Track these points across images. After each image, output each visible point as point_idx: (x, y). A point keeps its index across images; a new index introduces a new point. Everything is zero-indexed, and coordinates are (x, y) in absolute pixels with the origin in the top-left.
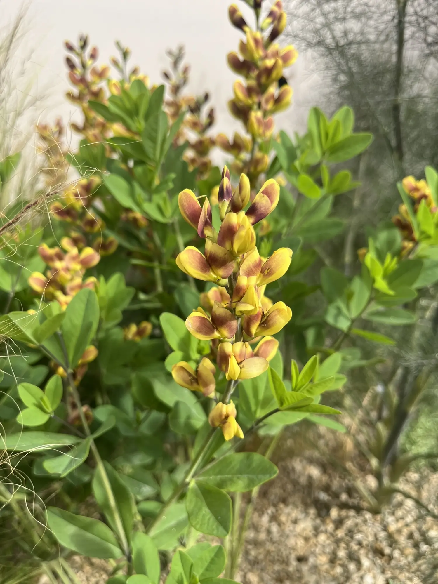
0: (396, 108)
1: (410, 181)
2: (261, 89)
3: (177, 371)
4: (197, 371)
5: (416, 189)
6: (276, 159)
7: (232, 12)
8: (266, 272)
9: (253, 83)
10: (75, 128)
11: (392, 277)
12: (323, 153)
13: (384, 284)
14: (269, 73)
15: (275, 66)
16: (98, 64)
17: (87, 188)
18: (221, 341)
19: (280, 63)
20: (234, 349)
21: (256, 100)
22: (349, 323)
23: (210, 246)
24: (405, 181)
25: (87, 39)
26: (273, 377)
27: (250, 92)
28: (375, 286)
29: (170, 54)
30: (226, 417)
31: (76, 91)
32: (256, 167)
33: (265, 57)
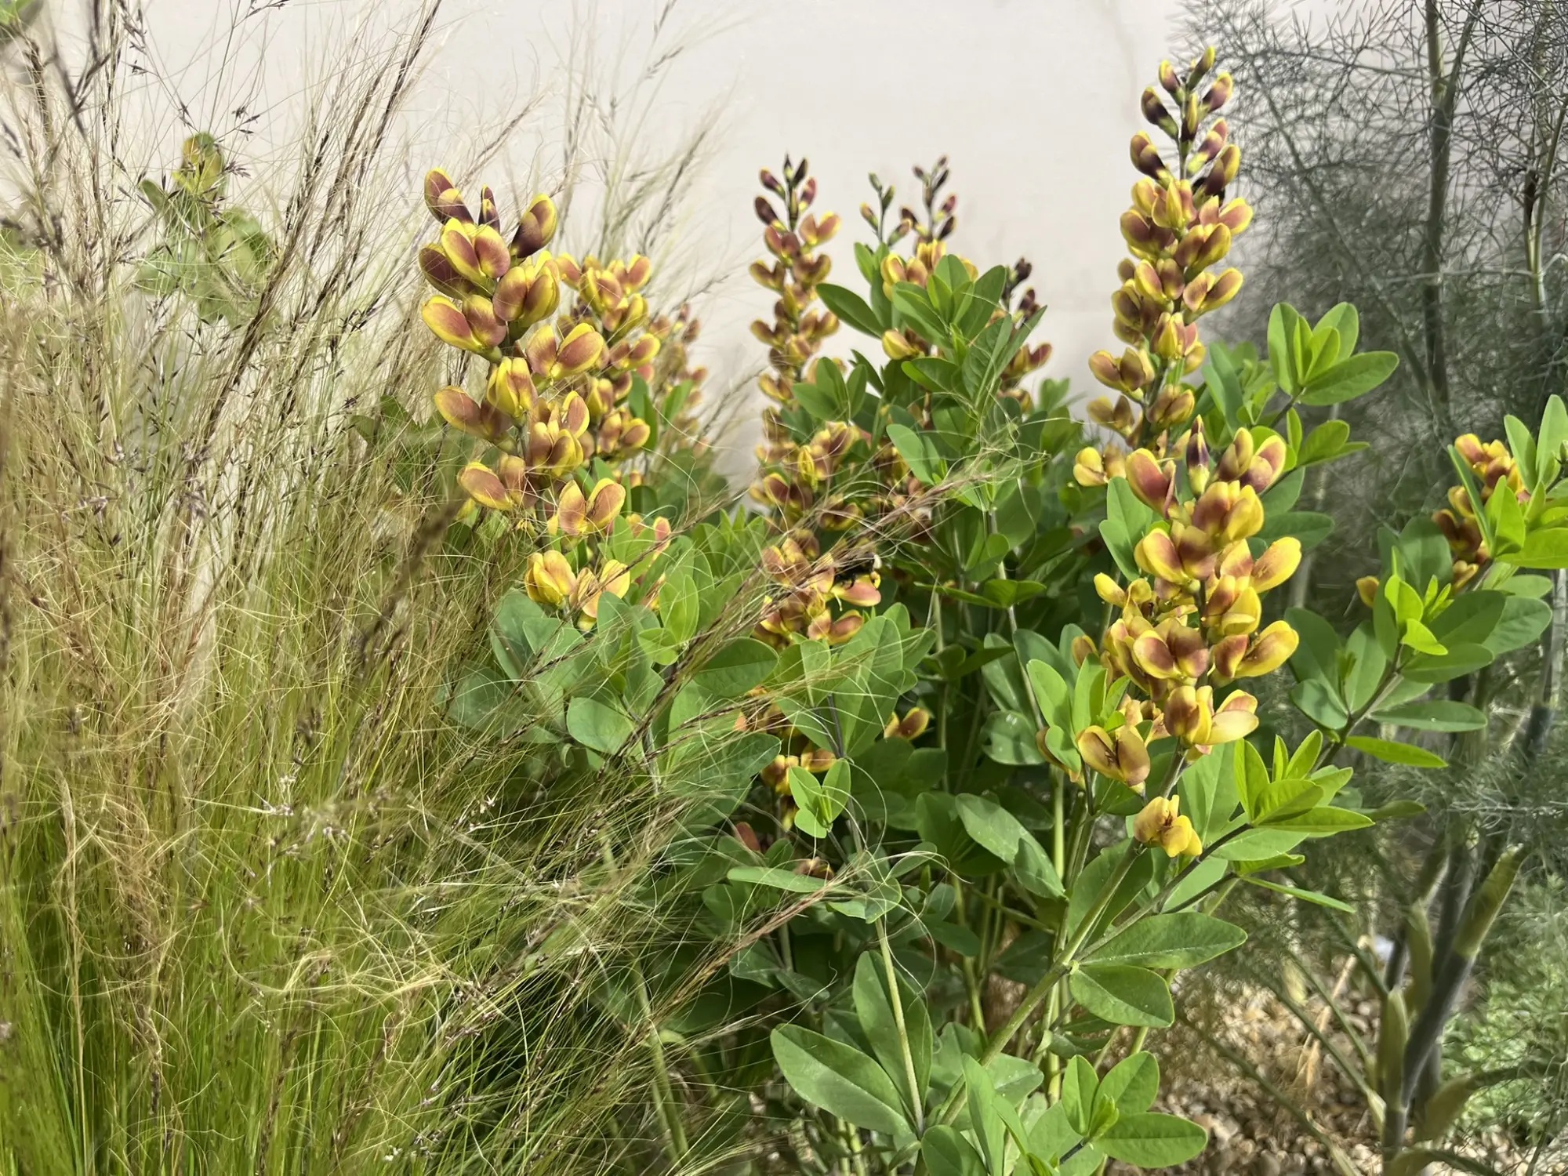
0: (1431, 293)
1: (1469, 441)
2: (1185, 275)
3: (1085, 741)
4: (1117, 744)
5: (1485, 458)
7: (1137, 148)
8: (1260, 574)
9: (1168, 264)
10: (761, 329)
11: (1438, 625)
12: (1298, 388)
13: (1427, 634)
14: (1203, 248)
15: (1215, 237)
16: (817, 211)
17: (832, 446)
18: (1179, 683)
19: (1226, 231)
20: (1198, 697)
21: (1174, 294)
22: (1343, 723)
23: (1180, 530)
24: (1460, 441)
25: (803, 166)
26: (1247, 760)
27: (1163, 279)
28: (1405, 641)
29: (919, 173)
30: (1169, 822)
31: (770, 261)
32: (1167, 412)
33: (1197, 222)
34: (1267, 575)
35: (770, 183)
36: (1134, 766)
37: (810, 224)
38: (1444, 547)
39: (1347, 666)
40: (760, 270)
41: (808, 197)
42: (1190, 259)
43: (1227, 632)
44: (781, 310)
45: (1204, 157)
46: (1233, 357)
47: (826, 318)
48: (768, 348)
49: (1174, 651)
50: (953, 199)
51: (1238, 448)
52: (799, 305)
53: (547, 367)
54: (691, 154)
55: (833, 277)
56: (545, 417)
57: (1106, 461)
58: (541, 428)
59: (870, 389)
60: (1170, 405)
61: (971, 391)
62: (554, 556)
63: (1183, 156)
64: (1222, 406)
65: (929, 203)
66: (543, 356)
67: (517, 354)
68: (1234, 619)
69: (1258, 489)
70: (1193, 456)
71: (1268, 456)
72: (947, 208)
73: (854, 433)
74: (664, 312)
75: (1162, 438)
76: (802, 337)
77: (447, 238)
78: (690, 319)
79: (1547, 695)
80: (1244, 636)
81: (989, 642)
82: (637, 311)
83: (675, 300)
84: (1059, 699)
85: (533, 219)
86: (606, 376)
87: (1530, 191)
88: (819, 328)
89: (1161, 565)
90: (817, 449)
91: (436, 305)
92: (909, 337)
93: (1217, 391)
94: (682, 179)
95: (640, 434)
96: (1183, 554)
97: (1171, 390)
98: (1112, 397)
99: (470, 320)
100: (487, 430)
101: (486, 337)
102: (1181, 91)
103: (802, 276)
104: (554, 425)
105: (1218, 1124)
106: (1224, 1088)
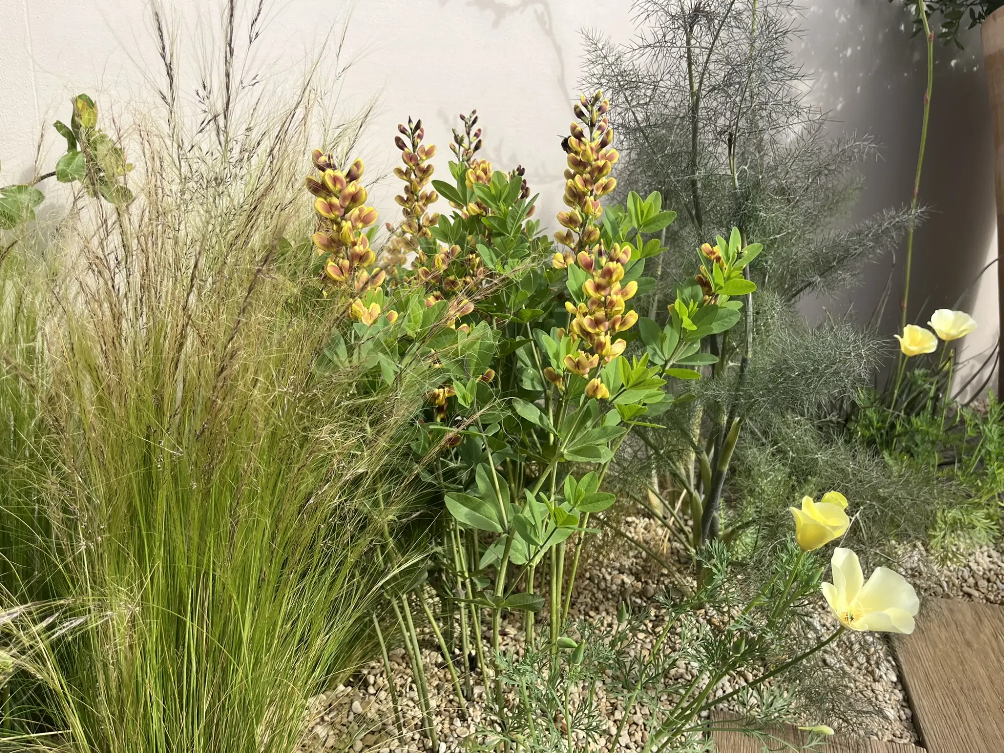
0: (694, 183)
1: (706, 246)
2: (595, 180)
3: (567, 360)
5: (713, 253)
7: (573, 128)
8: (624, 294)
9: (587, 176)
10: (400, 198)
11: (695, 319)
12: (640, 226)
13: (690, 321)
14: (601, 170)
15: (605, 165)
16: (425, 144)
17: (449, 255)
18: (598, 334)
19: (609, 164)
20: (605, 339)
21: (590, 188)
22: (663, 363)
23: (597, 279)
24: (703, 246)
25: (419, 122)
26: (624, 363)
27: (586, 182)
28: (683, 326)
29: (462, 118)
30: (597, 387)
31: (404, 167)
32: (589, 237)
33: (598, 159)
34: (627, 295)
35: (403, 131)
36: (584, 368)
37: (423, 151)
38: (699, 289)
39: (663, 339)
40: (399, 171)
41: (420, 137)
42: (596, 174)
43: (614, 315)
44: (407, 189)
45: (599, 132)
46: (614, 212)
47: (433, 193)
48: (402, 208)
49: (597, 323)
50: (479, 130)
51: (615, 250)
52: (419, 188)
53: (358, 224)
55: (437, 176)
57: (565, 258)
60: (590, 234)
61: (509, 229)
63: (591, 132)
64: (610, 233)
65: (468, 134)
66: (356, 220)
67: (347, 219)
68: (616, 309)
69: (622, 265)
70: (600, 253)
71: (625, 252)
72: (476, 135)
75: (587, 248)
76: (421, 203)
79: (747, 352)
80: (619, 316)
81: (518, 339)
84: (554, 351)
85: (355, 168)
87: (730, 140)
88: (428, 199)
89: (591, 292)
90: (442, 256)
91: (316, 202)
92: (478, 205)
93: (608, 227)
96: (598, 288)
97: (590, 227)
98: (564, 230)
99: (331, 207)
100: (334, 250)
101: (336, 213)
102: (589, 107)
103: (420, 174)
105: (625, 577)
106: (627, 563)
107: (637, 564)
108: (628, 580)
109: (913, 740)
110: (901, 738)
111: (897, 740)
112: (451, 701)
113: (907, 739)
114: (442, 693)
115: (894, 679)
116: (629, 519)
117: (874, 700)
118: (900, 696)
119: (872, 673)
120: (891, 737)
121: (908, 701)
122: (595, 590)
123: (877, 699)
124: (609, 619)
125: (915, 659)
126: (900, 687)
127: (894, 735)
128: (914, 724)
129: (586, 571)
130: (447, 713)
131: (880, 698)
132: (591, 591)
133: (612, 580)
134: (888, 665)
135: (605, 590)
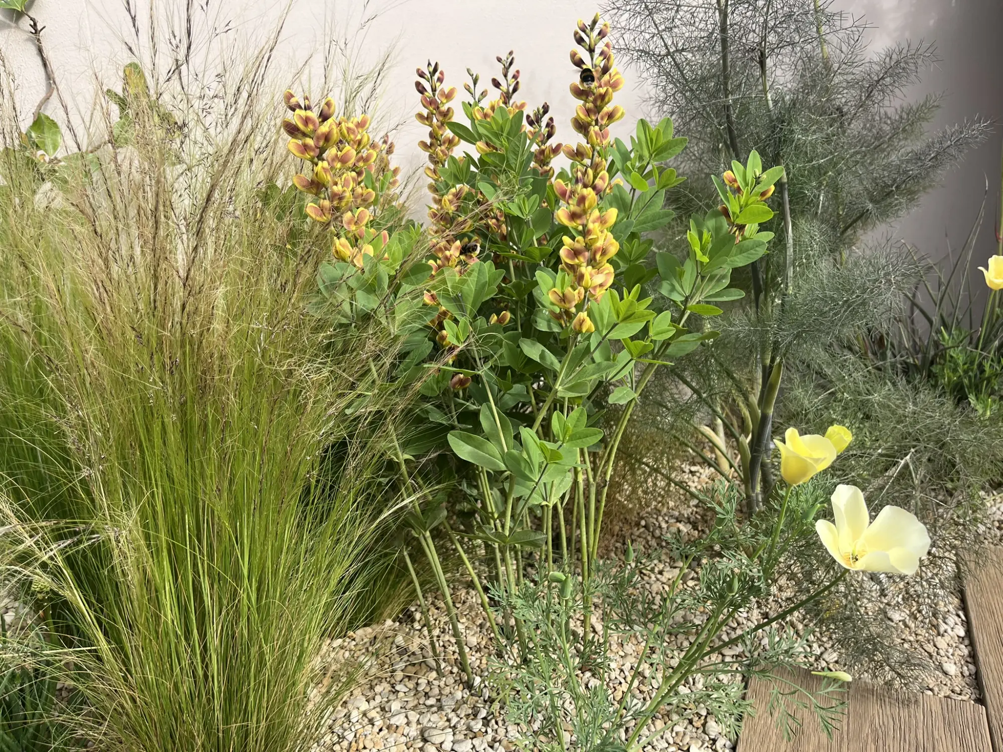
1: (728, 174)
2: (598, 109)
3: (551, 294)
4: (564, 295)
6: (613, 162)
7: (573, 56)
8: (604, 221)
9: (590, 105)
10: (424, 145)
11: (713, 250)
12: (650, 155)
13: (700, 253)
14: (603, 98)
15: (607, 93)
16: (446, 87)
17: (457, 195)
18: (579, 266)
19: (611, 91)
20: (587, 270)
21: (594, 118)
22: (684, 299)
23: (572, 208)
24: (725, 174)
25: (436, 66)
26: (612, 296)
27: (589, 112)
29: (499, 60)
30: (583, 321)
31: (425, 112)
32: (596, 169)
34: (606, 223)
35: (422, 75)
36: (570, 302)
37: (443, 94)
39: (681, 274)
40: (420, 116)
41: (440, 80)
42: (599, 103)
43: (594, 245)
44: (432, 135)
45: (600, 58)
47: (453, 138)
48: (428, 154)
49: (576, 253)
50: (518, 72)
52: (440, 133)
53: (335, 164)
54: (383, 65)
55: (454, 119)
56: (336, 184)
58: (335, 188)
59: (473, 168)
60: (597, 166)
62: (343, 240)
63: (592, 58)
65: (505, 76)
66: (333, 160)
67: (323, 160)
72: (515, 77)
73: (466, 188)
74: (377, 140)
76: (443, 148)
77: (294, 117)
78: (389, 143)
82: (365, 140)
83: (382, 134)
85: (326, 107)
86: (354, 170)
88: (451, 142)
89: (566, 221)
90: (451, 197)
91: (292, 143)
92: (487, 144)
94: (380, 78)
95: (371, 196)
96: (574, 216)
99: (305, 148)
100: (314, 191)
101: (312, 154)
102: (588, 31)
103: (441, 118)
104: (340, 187)
105: (681, 526)
106: (686, 512)
107: (696, 512)
108: (684, 528)
109: (973, 696)
110: (960, 694)
111: (954, 696)
112: (491, 639)
113: (968, 695)
114: (484, 631)
115: (962, 633)
116: (693, 469)
117: (935, 654)
118: (966, 651)
119: (936, 627)
120: (949, 693)
121: (973, 657)
122: (649, 538)
123: (938, 654)
124: (661, 566)
125: (987, 615)
126: (967, 642)
127: (953, 691)
128: (977, 681)
129: (642, 518)
130: (486, 650)
131: (942, 653)
132: (645, 538)
133: (668, 528)
134: (958, 620)
135: (659, 537)
